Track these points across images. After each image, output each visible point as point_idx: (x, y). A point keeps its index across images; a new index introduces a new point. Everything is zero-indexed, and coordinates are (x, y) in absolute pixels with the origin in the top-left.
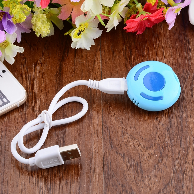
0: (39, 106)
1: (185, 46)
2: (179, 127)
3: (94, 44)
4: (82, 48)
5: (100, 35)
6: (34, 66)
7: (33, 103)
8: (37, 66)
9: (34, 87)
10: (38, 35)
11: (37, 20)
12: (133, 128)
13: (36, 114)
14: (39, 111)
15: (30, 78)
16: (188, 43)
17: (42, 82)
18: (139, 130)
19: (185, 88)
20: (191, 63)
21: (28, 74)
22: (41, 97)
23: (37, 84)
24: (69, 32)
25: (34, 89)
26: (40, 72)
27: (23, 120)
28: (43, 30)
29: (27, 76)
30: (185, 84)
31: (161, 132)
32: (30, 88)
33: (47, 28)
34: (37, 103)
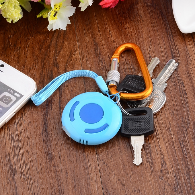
0: (28, 172)
1: (180, 90)
2: (187, 186)
3: (70, 23)
4: (58, 29)
5: (74, 13)
6: (16, 124)
7: (21, 168)
8: (19, 124)
9: (19, 149)
10: (10, 22)
11: (9, 6)
12: (137, 191)
13: (26, 182)
14: (30, 178)
15: (14, 139)
16: (182, 86)
17: (28, 142)
18: (144, 193)
19: (187, 139)
20: (190, 109)
21: (10, 134)
22: (29, 160)
23: (23, 146)
24: (42, 14)
25: (20, 152)
26: (24, 131)
27: (13, 190)
28: (15, 15)
29: (9, 136)
30: (186, 135)
31: (168, 193)
32: (15, 150)
33: (18, 12)
34: (25, 167)
